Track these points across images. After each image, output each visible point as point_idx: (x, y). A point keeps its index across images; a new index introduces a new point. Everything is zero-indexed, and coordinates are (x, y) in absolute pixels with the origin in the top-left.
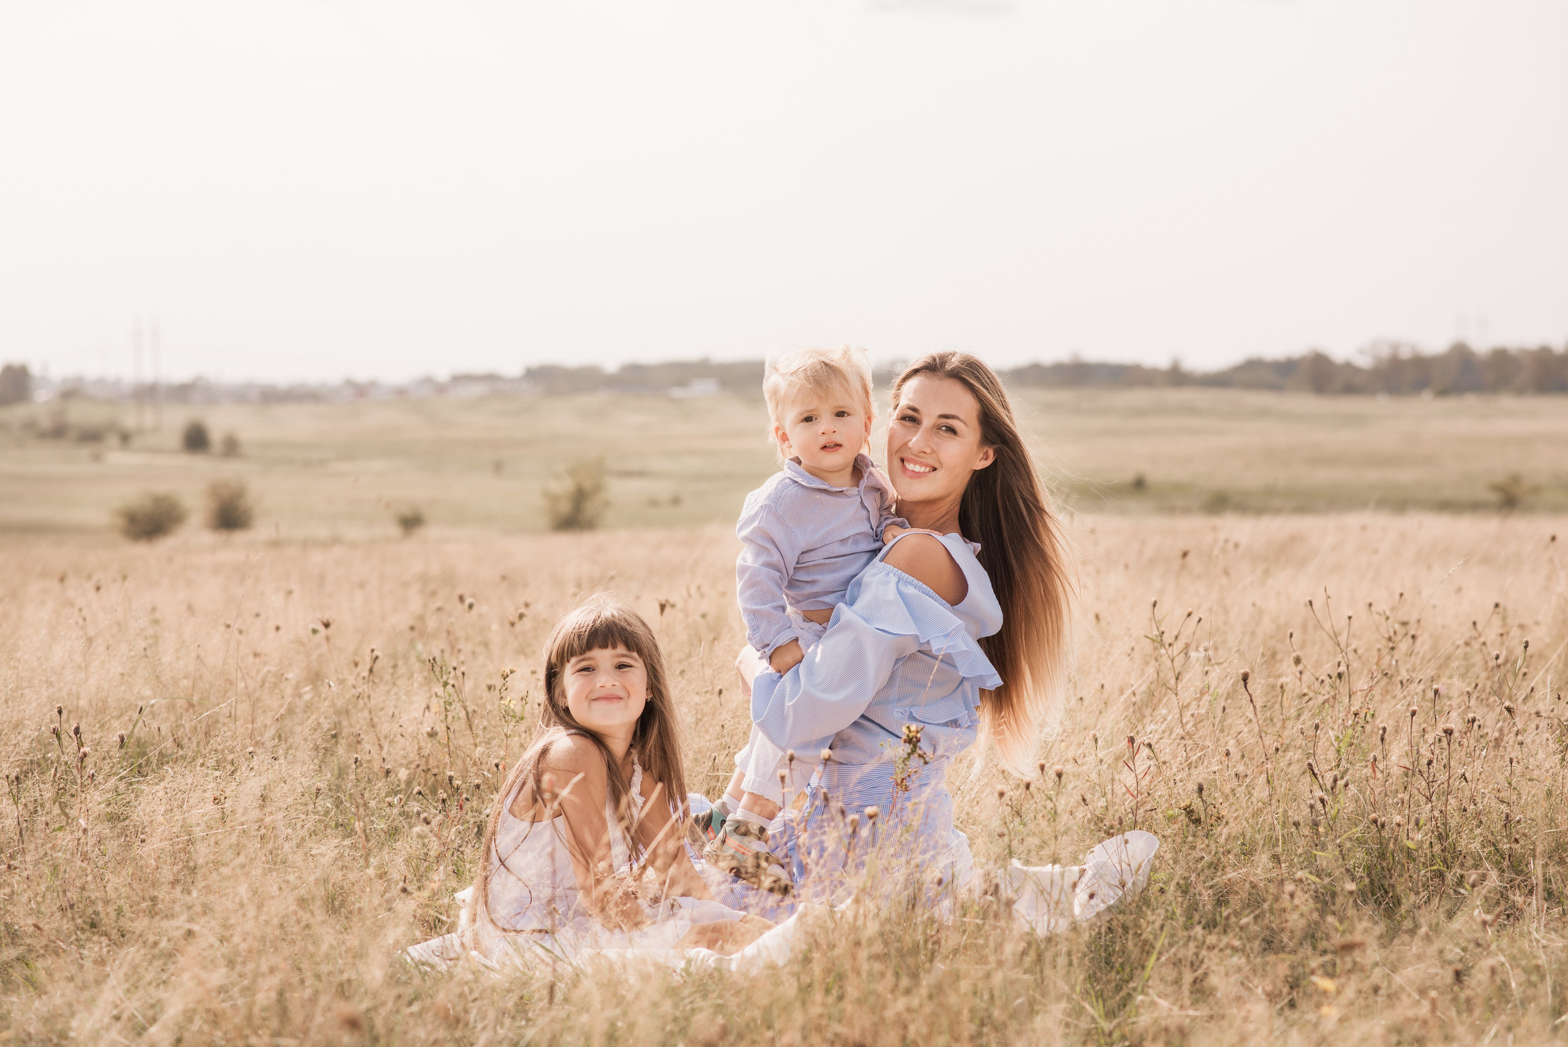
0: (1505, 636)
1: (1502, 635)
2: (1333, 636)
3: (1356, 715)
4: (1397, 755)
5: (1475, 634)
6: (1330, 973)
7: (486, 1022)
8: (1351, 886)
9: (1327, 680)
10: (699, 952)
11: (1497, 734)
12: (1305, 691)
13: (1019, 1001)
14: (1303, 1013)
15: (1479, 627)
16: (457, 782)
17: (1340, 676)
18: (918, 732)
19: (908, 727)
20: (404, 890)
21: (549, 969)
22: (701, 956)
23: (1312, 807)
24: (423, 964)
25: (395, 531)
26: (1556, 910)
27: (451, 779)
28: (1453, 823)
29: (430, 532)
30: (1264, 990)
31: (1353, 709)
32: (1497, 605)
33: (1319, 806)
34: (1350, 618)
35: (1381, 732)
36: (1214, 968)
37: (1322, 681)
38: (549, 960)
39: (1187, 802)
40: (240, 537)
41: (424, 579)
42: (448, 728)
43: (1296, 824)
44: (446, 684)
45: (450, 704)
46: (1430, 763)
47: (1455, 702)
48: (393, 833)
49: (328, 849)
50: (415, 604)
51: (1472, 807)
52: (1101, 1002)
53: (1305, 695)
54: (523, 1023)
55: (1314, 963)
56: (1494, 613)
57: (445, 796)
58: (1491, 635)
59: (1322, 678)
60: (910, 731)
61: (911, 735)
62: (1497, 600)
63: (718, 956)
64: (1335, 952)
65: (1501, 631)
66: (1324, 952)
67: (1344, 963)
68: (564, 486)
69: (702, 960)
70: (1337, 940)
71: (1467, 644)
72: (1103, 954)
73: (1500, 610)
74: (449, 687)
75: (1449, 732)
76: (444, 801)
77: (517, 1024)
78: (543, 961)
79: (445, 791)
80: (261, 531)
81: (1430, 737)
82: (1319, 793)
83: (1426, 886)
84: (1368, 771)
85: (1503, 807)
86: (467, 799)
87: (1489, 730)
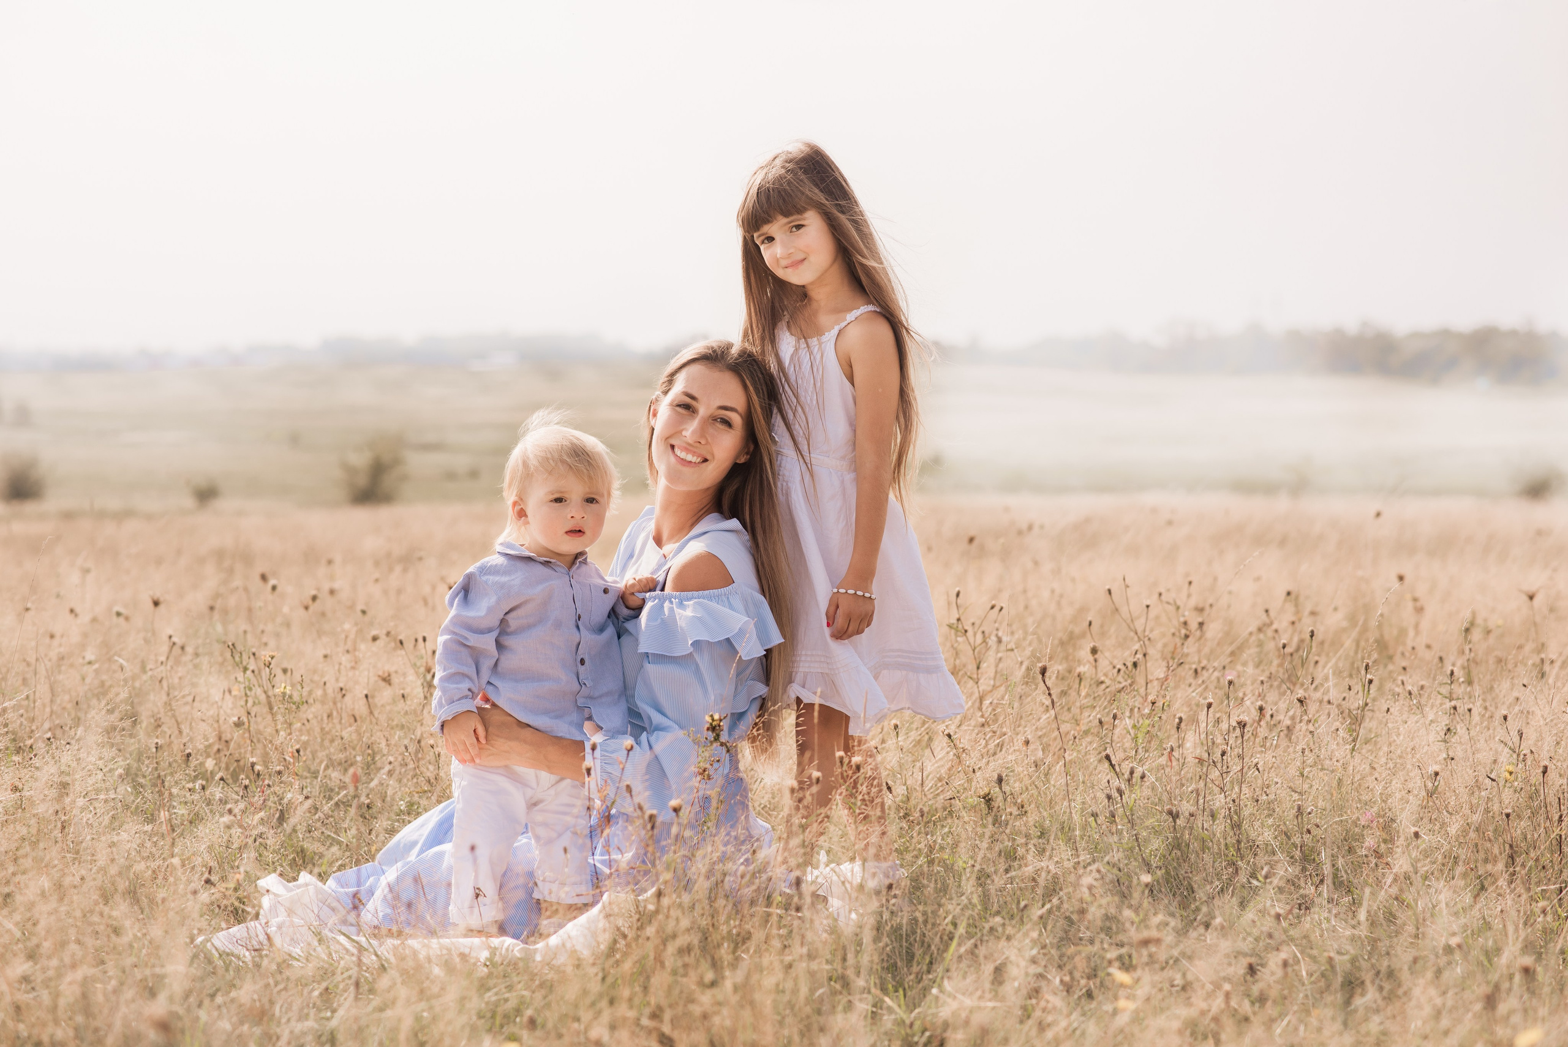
0: (1297, 624)
1: (1293, 623)
2: (1129, 621)
3: (1153, 703)
4: (1192, 745)
5: (1268, 621)
6: (1127, 965)
7: (290, 1014)
8: (1146, 878)
9: (1123, 668)
10: (504, 942)
11: (1288, 722)
12: (1102, 678)
13: (821, 991)
14: (1100, 1003)
15: (1272, 614)
16: (257, 768)
17: (1135, 665)
18: (721, 720)
19: (712, 716)
20: (208, 881)
21: (354, 959)
22: (506, 945)
23: (1109, 797)
24: (228, 954)
25: (189, 502)
26: (1346, 899)
27: (253, 765)
28: (1246, 812)
29: (224, 504)
30: (1061, 981)
31: (1151, 698)
32: (1289, 594)
33: (1115, 795)
34: (1148, 606)
35: (1177, 720)
36: (1013, 958)
37: (1119, 670)
38: (355, 951)
39: (986, 790)
40: (30, 507)
41: (220, 555)
42: (249, 713)
43: (1095, 815)
44: (245, 669)
45: (250, 689)
46: (1223, 754)
47: (1248, 689)
48: (195, 819)
49: (130, 835)
50: (212, 580)
51: (1265, 797)
52: (901, 992)
53: (1102, 682)
54: (329, 1014)
55: (1112, 954)
56: (1285, 601)
57: (247, 782)
58: (1282, 623)
59: (1118, 667)
60: (713, 720)
61: (714, 723)
62: (1290, 588)
63: (522, 946)
64: (1131, 945)
65: (1293, 618)
66: (1121, 945)
67: (1141, 956)
68: (361, 460)
69: (507, 950)
70: (1134, 934)
71: (1260, 630)
72: (904, 944)
73: (1293, 596)
74: (249, 672)
75: (1242, 725)
76: (246, 787)
77: (323, 1015)
78: (347, 950)
79: (247, 777)
80: (52, 503)
81: (1224, 726)
82: (1116, 783)
83: (1218, 876)
84: (1163, 760)
85: (1296, 796)
86: (269, 786)
87: (1281, 717)
